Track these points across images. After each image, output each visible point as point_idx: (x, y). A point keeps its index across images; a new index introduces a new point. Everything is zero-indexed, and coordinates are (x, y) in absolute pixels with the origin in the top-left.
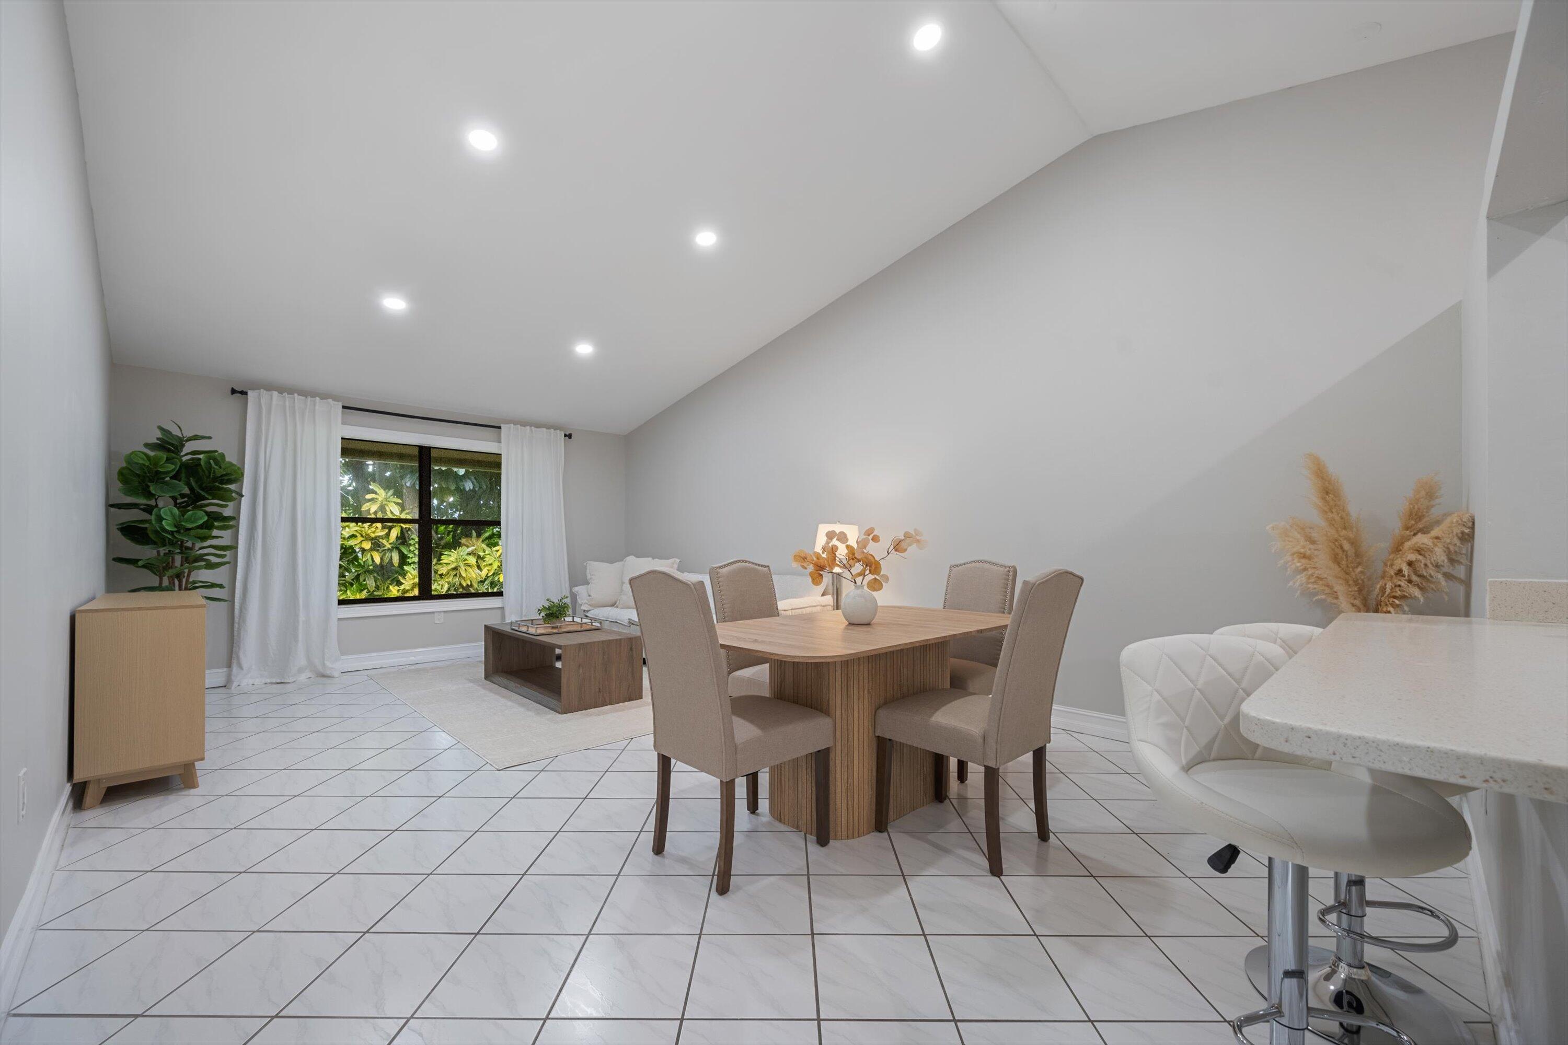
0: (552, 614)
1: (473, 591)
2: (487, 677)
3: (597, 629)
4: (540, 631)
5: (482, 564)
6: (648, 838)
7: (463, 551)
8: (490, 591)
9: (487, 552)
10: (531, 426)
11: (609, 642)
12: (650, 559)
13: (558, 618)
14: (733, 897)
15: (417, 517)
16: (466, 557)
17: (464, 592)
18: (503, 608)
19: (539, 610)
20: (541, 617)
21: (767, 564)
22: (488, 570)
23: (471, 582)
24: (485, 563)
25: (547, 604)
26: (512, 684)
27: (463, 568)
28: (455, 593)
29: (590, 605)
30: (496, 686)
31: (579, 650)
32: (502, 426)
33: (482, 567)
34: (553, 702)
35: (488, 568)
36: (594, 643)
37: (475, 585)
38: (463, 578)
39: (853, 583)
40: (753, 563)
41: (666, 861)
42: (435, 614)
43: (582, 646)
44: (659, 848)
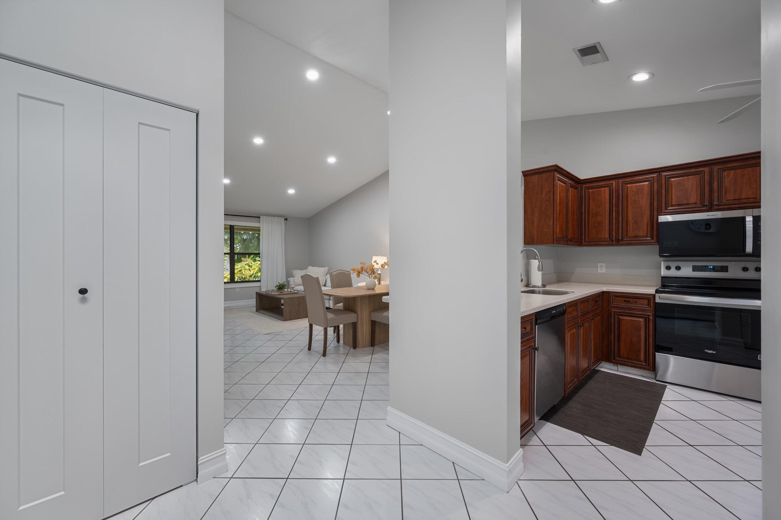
0: (280, 288)
1: (247, 280)
2: (257, 311)
3: (296, 293)
4: (276, 294)
5: (251, 269)
6: (307, 347)
7: (243, 264)
8: (254, 280)
9: (253, 264)
10: (271, 216)
11: (300, 297)
12: (317, 267)
13: (282, 289)
14: (327, 357)
15: (229, 252)
16: (245, 266)
17: (244, 280)
18: (260, 286)
19: (275, 286)
20: (276, 289)
21: (349, 271)
22: (254, 271)
23: (246, 276)
24: (252, 268)
25: (278, 284)
26: (266, 313)
27: (243, 270)
28: (240, 281)
29: (294, 285)
30: (260, 314)
31: (289, 300)
32: (261, 217)
33: (251, 270)
34: (281, 318)
35: (253, 270)
36: (295, 297)
37: (248, 278)
38: (243, 274)
39: (369, 277)
40: (344, 271)
41: (311, 351)
42: (236, 289)
43: (290, 298)
44: (309, 349)
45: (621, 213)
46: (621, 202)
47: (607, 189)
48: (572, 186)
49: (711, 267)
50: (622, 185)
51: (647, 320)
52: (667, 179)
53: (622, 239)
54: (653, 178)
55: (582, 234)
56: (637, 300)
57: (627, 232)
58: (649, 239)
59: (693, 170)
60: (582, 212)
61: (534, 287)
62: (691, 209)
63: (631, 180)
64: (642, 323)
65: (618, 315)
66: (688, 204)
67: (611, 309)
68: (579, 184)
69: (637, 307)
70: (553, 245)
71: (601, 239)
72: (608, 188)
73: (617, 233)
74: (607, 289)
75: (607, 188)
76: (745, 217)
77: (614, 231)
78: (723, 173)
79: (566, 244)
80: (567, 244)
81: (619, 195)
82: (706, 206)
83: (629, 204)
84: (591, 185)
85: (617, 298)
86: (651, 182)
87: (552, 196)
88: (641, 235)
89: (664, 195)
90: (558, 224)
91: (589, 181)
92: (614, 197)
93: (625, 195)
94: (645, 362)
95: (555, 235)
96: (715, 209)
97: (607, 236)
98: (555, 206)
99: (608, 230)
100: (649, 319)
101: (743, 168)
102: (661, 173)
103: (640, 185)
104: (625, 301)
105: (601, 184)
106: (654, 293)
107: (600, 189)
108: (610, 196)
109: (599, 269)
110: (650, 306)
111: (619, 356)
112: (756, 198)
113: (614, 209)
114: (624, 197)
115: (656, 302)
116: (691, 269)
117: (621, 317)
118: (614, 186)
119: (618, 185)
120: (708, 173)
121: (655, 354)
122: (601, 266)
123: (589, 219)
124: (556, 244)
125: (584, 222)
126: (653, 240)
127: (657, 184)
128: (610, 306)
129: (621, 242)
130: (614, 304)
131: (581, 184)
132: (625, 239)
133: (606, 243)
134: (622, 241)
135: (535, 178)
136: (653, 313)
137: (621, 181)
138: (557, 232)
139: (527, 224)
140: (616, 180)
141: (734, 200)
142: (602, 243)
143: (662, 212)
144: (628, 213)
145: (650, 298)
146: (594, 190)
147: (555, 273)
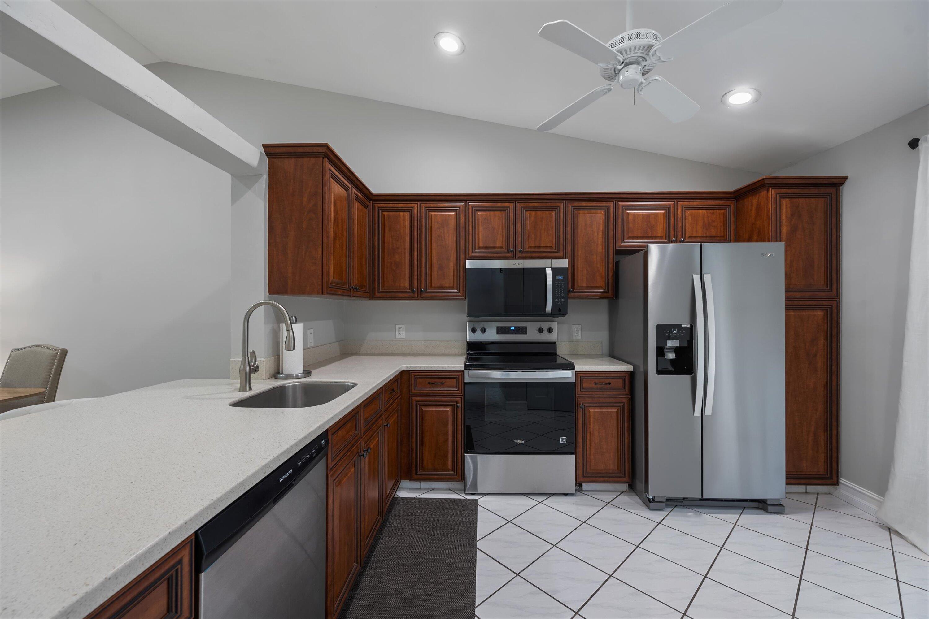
45: (423, 252)
46: (423, 236)
47: (407, 215)
48: (357, 199)
49: (513, 328)
50: (425, 211)
51: (455, 408)
52: (474, 212)
53: (425, 290)
54: (460, 207)
55: (375, 281)
56: (443, 380)
57: (431, 281)
58: (456, 291)
59: (499, 205)
60: (375, 246)
61: (289, 377)
62: (497, 255)
63: (435, 206)
64: (449, 413)
65: (420, 405)
66: (494, 247)
67: (413, 397)
68: (371, 201)
69: (443, 391)
70: (322, 295)
71: (399, 290)
72: (409, 213)
73: (419, 281)
74: (406, 366)
75: (407, 213)
76: (545, 268)
77: (416, 277)
78: (526, 214)
79: (348, 296)
80: (350, 295)
81: (422, 226)
82: (511, 251)
83: (433, 240)
84: (387, 205)
85: (421, 380)
86: (457, 213)
87: (320, 203)
88: (447, 285)
89: (471, 232)
90: (332, 258)
91: (383, 198)
92: (416, 227)
93: (429, 226)
94: (453, 470)
95: (325, 278)
96: (518, 257)
97: (407, 285)
98: (326, 222)
99: (409, 276)
100: (457, 407)
101: (542, 211)
102: (468, 202)
103: (446, 215)
104: (429, 383)
105: (400, 205)
106: (463, 369)
107: (399, 213)
108: (410, 226)
109: (397, 333)
110: (459, 389)
111: (423, 467)
112: (552, 247)
113: (416, 245)
114: (427, 229)
115: (465, 381)
116: (495, 331)
117: (425, 409)
118: (416, 214)
119: (419, 211)
120: (513, 210)
121: (464, 455)
122: (400, 329)
123: (383, 258)
124: (328, 294)
125: (377, 261)
126: (459, 292)
127: (463, 216)
128: (411, 394)
129: (424, 295)
130: (416, 390)
131: (373, 201)
132: (428, 290)
133: (406, 295)
134: (425, 293)
135: (289, 164)
136: (461, 397)
137: (423, 205)
138: (329, 272)
139: (275, 252)
140: (418, 203)
141: (535, 247)
142: (401, 295)
143: (469, 256)
144: (432, 255)
145: (459, 376)
146: (391, 213)
147: (337, 342)
